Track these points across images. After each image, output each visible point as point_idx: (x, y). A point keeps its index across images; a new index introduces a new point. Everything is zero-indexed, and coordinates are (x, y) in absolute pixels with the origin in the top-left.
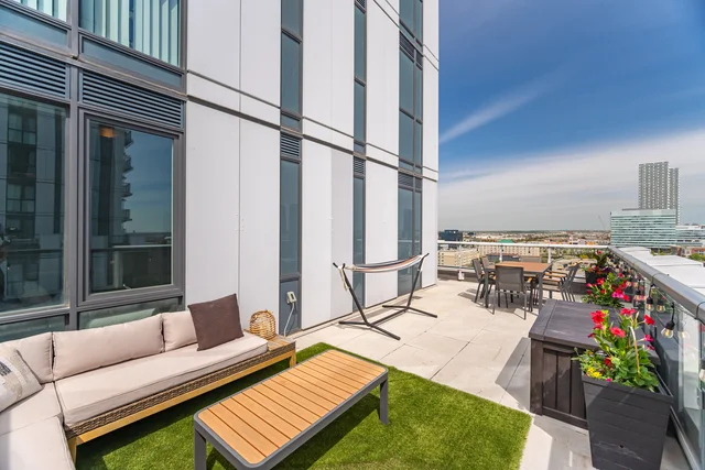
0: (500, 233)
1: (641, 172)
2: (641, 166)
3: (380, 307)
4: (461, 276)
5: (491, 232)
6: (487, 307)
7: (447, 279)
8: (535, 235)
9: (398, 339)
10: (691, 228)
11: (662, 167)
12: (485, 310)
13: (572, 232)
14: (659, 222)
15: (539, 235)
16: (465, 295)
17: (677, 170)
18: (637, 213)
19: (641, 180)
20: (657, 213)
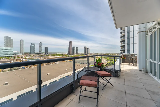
1: (5, 38)
2: (5, 37)
10: (16, 52)
11: (10, 38)
14: (10, 50)
17: (13, 39)
18: (4, 48)
19: (5, 40)
20: (9, 48)
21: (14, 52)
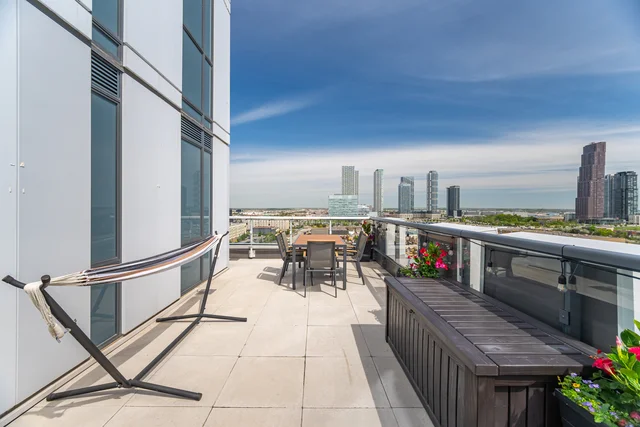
0: (261, 210)
1: (343, 171)
2: (343, 168)
3: (153, 324)
4: (252, 254)
5: (255, 209)
6: (294, 288)
7: (237, 258)
8: (286, 212)
9: (196, 397)
10: (364, 207)
11: (351, 168)
12: (293, 293)
13: (308, 209)
14: (351, 203)
15: (288, 212)
16: (263, 277)
17: (358, 172)
18: (341, 197)
20: (350, 197)
21: (359, 207)
